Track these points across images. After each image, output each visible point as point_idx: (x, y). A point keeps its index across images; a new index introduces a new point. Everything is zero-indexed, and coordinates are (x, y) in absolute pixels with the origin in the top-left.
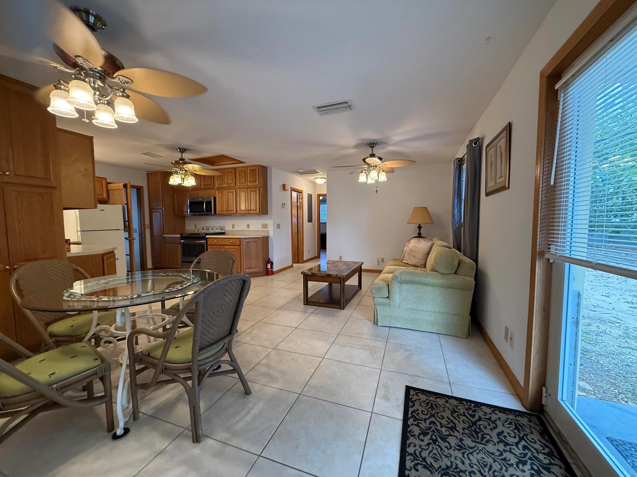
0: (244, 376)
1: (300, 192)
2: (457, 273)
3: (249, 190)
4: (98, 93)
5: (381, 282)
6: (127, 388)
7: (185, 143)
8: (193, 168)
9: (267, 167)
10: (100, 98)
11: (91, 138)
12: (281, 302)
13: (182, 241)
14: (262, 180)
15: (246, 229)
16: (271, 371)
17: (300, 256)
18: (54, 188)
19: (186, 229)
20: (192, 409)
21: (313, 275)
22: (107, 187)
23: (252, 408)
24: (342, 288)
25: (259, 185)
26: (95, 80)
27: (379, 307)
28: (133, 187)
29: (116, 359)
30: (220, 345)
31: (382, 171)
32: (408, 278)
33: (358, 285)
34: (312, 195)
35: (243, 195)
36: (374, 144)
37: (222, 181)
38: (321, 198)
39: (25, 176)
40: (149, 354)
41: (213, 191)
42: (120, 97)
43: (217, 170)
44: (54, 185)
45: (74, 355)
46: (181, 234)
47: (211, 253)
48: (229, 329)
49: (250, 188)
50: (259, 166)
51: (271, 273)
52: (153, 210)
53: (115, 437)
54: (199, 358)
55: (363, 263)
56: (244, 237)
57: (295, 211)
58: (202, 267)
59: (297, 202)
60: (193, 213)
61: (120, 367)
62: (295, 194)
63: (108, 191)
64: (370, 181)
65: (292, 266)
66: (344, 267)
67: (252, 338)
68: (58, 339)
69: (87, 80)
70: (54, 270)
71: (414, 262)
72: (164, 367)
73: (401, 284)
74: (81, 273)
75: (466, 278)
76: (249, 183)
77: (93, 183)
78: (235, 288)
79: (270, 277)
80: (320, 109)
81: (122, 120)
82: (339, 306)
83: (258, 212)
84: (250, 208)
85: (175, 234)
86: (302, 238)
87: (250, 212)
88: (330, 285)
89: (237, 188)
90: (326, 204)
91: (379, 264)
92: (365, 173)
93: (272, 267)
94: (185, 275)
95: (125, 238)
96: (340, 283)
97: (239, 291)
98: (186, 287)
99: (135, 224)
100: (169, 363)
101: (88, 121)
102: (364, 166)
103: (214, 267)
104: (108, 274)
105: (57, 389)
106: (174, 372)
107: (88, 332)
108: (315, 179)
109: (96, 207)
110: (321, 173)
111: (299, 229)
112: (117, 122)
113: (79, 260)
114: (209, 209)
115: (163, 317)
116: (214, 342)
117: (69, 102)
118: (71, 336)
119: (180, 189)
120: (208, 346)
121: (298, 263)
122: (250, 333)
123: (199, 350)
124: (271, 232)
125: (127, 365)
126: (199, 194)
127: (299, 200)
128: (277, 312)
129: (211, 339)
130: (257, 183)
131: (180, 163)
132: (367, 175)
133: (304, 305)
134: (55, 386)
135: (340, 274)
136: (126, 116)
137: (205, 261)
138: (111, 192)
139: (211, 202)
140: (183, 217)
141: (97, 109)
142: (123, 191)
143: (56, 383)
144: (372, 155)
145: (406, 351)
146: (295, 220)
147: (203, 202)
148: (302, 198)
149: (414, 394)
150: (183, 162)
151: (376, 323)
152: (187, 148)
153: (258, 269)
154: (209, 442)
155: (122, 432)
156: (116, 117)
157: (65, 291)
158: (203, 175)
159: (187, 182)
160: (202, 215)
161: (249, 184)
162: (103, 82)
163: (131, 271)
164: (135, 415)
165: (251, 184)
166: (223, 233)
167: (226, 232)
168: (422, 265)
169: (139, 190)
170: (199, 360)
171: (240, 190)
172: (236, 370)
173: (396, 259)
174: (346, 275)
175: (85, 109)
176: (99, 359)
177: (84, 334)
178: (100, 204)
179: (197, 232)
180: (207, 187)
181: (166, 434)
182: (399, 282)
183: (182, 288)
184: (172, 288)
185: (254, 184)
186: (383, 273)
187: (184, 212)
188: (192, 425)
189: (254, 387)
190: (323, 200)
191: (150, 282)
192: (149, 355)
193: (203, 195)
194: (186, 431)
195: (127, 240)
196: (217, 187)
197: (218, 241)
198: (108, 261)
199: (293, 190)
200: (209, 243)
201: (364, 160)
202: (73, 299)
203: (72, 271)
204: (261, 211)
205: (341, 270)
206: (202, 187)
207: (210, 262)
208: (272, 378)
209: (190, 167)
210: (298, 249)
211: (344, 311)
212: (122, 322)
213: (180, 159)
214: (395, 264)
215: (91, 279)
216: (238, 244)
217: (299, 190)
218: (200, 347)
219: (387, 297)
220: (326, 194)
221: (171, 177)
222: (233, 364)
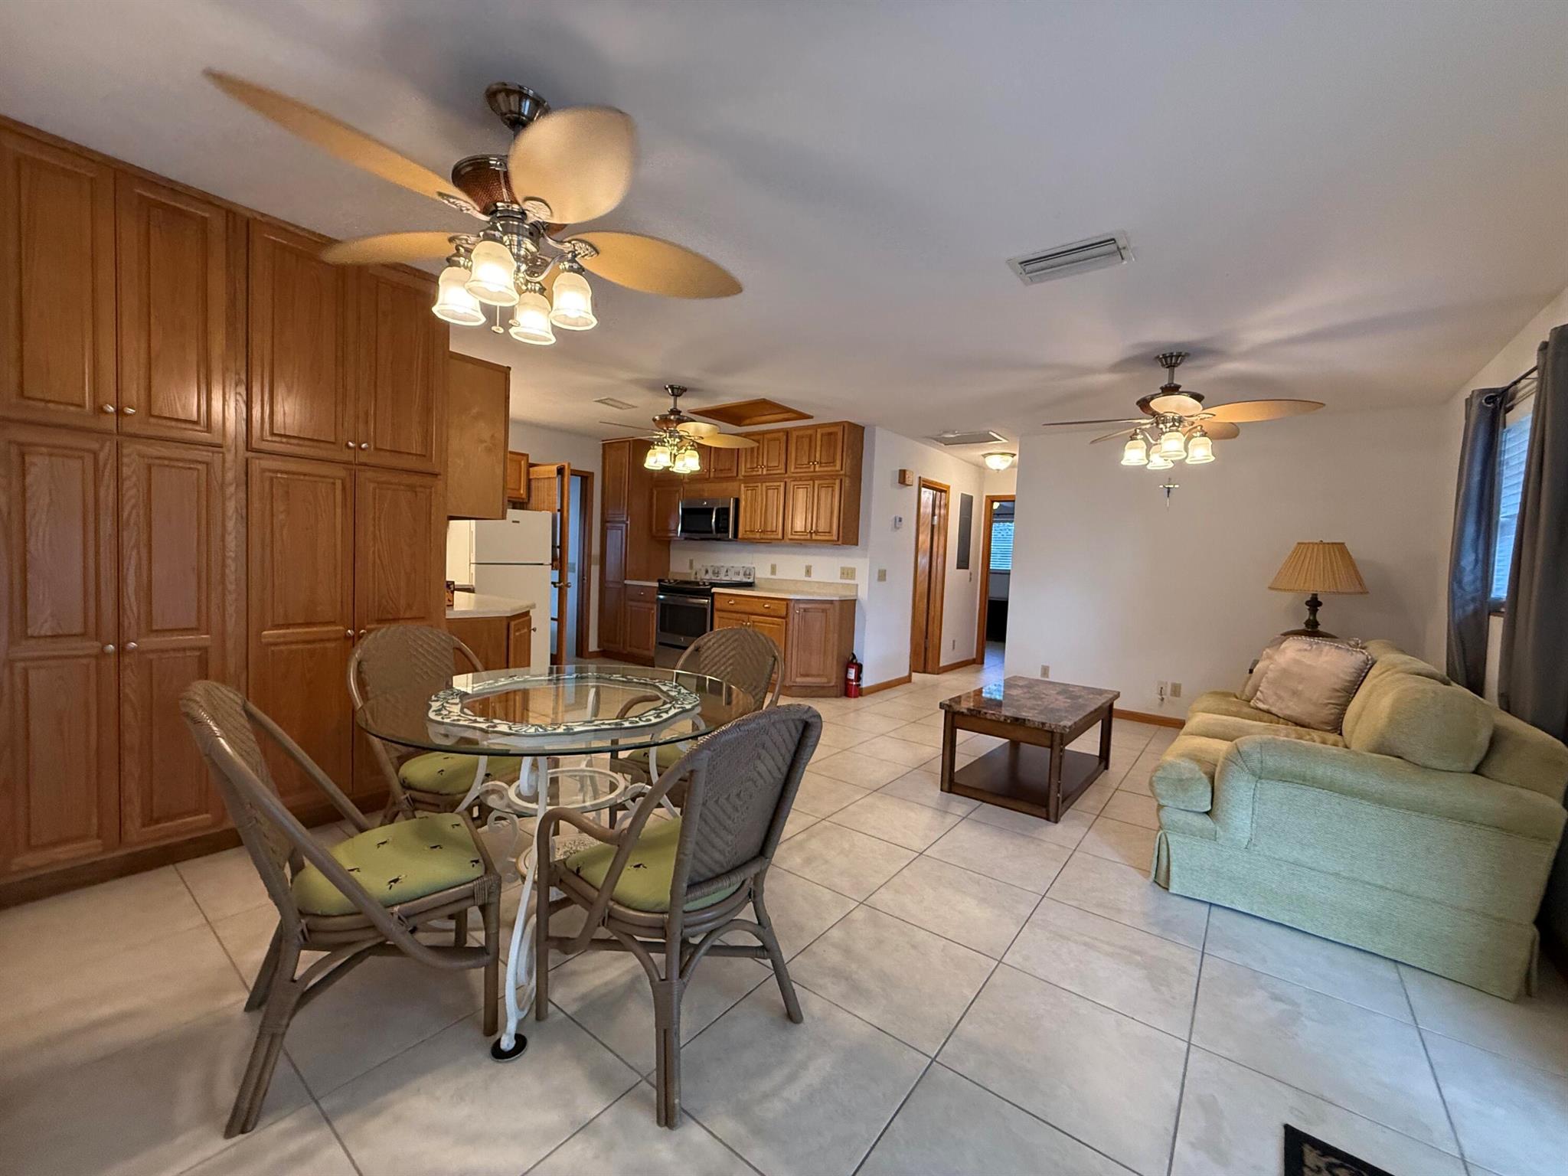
0: (784, 965)
1: (941, 491)
2: (1484, 771)
3: (817, 482)
4: (524, 267)
5: (1186, 764)
6: (529, 936)
7: (686, 374)
8: (697, 430)
9: (864, 428)
10: (528, 278)
11: (506, 372)
12: (880, 774)
13: (661, 597)
14: (849, 461)
15: (800, 575)
16: (854, 967)
17: (930, 655)
18: (436, 475)
19: (671, 570)
20: (662, 1034)
21: (972, 715)
22: (528, 473)
23: (803, 1066)
24: (1056, 761)
25: (842, 472)
26: (520, 238)
27: (1176, 838)
28: (574, 473)
29: (514, 860)
30: (736, 880)
31: (1198, 434)
32: (1287, 764)
33: (1098, 754)
34: (972, 497)
35: (801, 494)
36: (1178, 356)
37: (755, 460)
38: (996, 505)
39: (392, 451)
40: (578, 870)
41: (736, 484)
42: (566, 273)
43: (747, 435)
44: (437, 471)
45: (437, 843)
46: (659, 581)
47: (724, 636)
48: (760, 844)
49: (820, 478)
50: (843, 425)
51: (855, 690)
52: (608, 525)
53: (498, 1054)
54: (687, 907)
55: (1117, 696)
56: (798, 597)
57: (924, 538)
58: (702, 666)
59: (933, 514)
60: (687, 535)
61: (520, 881)
62: (927, 495)
63: (529, 481)
64: (1158, 462)
65: (908, 680)
66: (1062, 702)
67: (808, 861)
68: (417, 795)
69: (505, 238)
70: (422, 646)
71: (1293, 708)
72: (607, 911)
73: (1260, 778)
74: (466, 656)
75: (1526, 794)
76: (817, 466)
77: (502, 466)
78: (784, 740)
79: (852, 702)
80: (1029, 268)
81: (564, 324)
82: (1044, 810)
83: (835, 538)
84: (817, 526)
85: (647, 580)
86: (939, 609)
87: (814, 537)
88: (1015, 745)
89: (789, 477)
90: (1011, 522)
91: (1162, 699)
92: (1145, 439)
93: (858, 678)
94: (665, 685)
95: (553, 583)
96: (1051, 747)
97: (793, 748)
98: (666, 720)
99: (573, 556)
100: (618, 903)
101: (501, 331)
102: (1142, 421)
103: (729, 670)
104: (516, 666)
105: (399, 918)
106: (628, 929)
107: (468, 790)
108: (984, 456)
109: (504, 517)
110: (1004, 441)
111: (933, 585)
112: (556, 330)
113: (469, 627)
114: (722, 528)
115: (612, 780)
116: (724, 871)
117: (470, 290)
118: (437, 793)
119: (666, 478)
120: (709, 881)
121: (925, 672)
122: (801, 846)
123: (689, 887)
124: (863, 589)
125: (534, 882)
126: (703, 490)
127: (937, 512)
128: (869, 799)
129: (716, 862)
130: (838, 467)
131: (671, 420)
132: (1149, 446)
133: (942, 790)
134: (396, 909)
135: (1051, 721)
136: (573, 315)
137: (710, 651)
138: (534, 484)
139: (728, 510)
140: (664, 542)
141: (519, 304)
142: (557, 482)
143: (400, 904)
144: (1171, 389)
145: (1277, 998)
146: (924, 561)
147: (711, 510)
148: (947, 506)
149: (1322, 1165)
150: (677, 417)
151: (1162, 881)
152: (686, 386)
153: (824, 680)
154: (693, 1133)
155: (512, 1044)
156: (554, 318)
157: (433, 698)
158: (715, 448)
159: (682, 463)
160: (708, 539)
161: (817, 469)
162: (536, 243)
163: (555, 659)
164: (539, 1007)
165: (822, 469)
166: (749, 585)
167: (756, 581)
168: (1326, 723)
169: (586, 478)
170: (685, 912)
171: (796, 483)
172: (767, 950)
173: (1226, 695)
174: (1070, 727)
175: (498, 304)
176: (481, 861)
177: (459, 793)
178: (514, 508)
179: (693, 579)
180: (722, 475)
181: (601, 1079)
182: (1254, 774)
183: (658, 720)
184: (637, 719)
185: (829, 469)
186: (1186, 734)
187: (670, 531)
188: (658, 1069)
189: (811, 1004)
190: (1003, 510)
191: (592, 692)
192: (577, 873)
193: (713, 494)
194: (645, 1086)
195: (555, 587)
196: (744, 476)
197: (736, 603)
198: (517, 634)
199: (926, 484)
200: (717, 605)
201: (1144, 404)
202: (446, 720)
203: (451, 651)
204: (843, 536)
205: (1052, 710)
206: (712, 475)
207: (721, 656)
208: (856, 989)
209: (689, 428)
210: (926, 638)
211: (1059, 826)
212: (530, 786)
213: (671, 410)
214: (1227, 710)
215: (484, 673)
216: (784, 613)
217: (941, 485)
218: (690, 879)
219: (1207, 813)
220: (1014, 496)
221: (651, 451)
222: (762, 933)
